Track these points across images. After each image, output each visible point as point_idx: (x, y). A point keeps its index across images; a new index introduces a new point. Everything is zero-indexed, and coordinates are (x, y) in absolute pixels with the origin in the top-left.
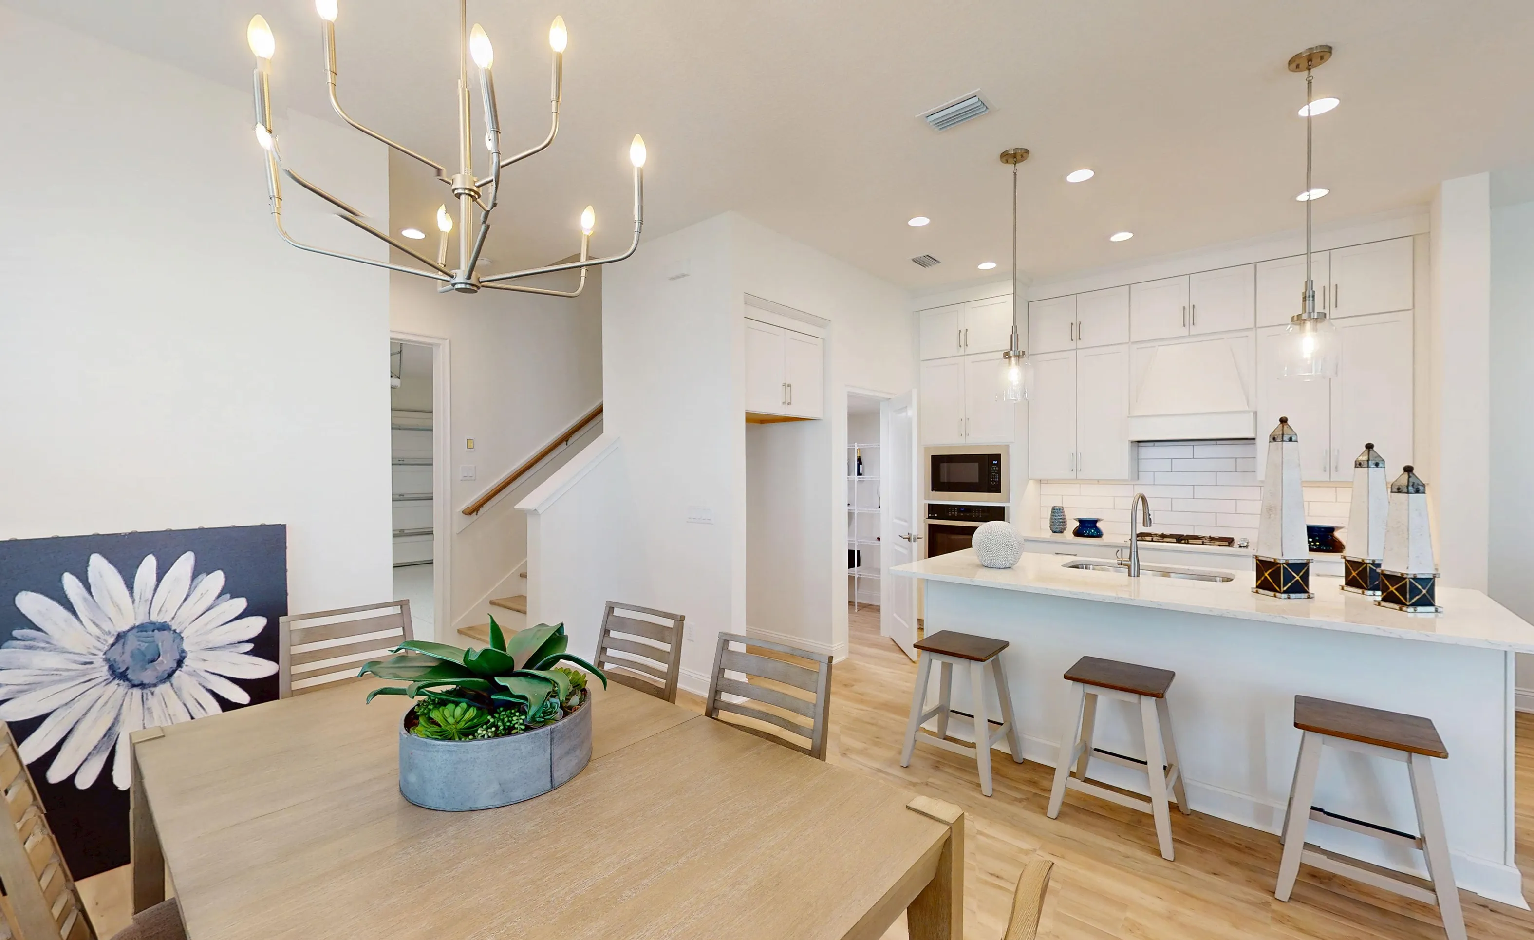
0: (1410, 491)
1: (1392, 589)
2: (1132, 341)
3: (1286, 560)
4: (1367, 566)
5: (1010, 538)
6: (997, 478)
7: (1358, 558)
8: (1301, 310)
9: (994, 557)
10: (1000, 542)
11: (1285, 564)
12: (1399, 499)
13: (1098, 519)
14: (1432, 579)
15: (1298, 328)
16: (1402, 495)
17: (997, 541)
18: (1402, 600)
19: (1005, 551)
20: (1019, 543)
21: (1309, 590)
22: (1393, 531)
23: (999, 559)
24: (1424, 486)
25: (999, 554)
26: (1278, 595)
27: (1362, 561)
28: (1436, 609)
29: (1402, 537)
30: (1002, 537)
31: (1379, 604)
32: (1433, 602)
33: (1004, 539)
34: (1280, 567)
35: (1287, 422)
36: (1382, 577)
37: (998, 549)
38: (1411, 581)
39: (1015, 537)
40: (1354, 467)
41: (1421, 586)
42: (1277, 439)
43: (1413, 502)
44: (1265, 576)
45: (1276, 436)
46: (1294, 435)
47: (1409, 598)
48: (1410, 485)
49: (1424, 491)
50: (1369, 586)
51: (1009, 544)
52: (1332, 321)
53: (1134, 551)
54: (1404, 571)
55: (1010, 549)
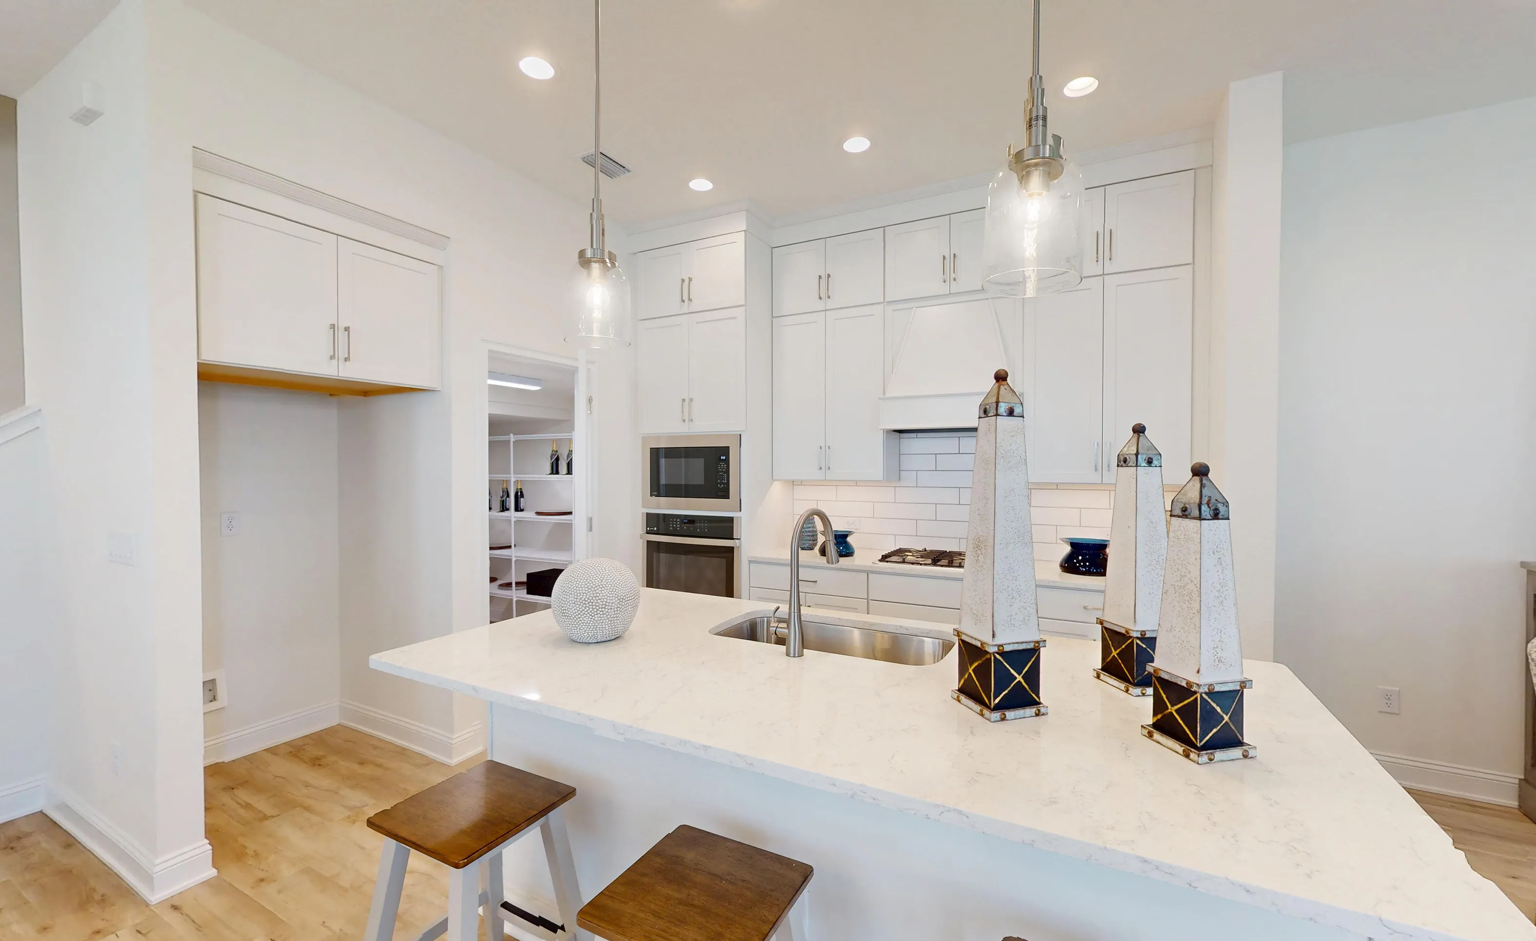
0: (1204, 515)
1: (1172, 709)
2: (887, 300)
3: (999, 646)
4: (1133, 641)
5: (600, 592)
6: (726, 479)
7: (1120, 626)
8: (1024, 144)
9: (574, 626)
10: (583, 599)
11: (998, 653)
12: (1185, 530)
13: (850, 532)
14: (1239, 692)
15: (1017, 179)
16: (1189, 522)
17: (579, 597)
18: (1188, 735)
19: (593, 615)
20: (619, 598)
21: (1039, 698)
22: (1175, 593)
23: (582, 628)
24: (1227, 505)
25: (580, 622)
26: (986, 712)
27: (1127, 632)
28: (1244, 754)
29: (1189, 606)
30: (587, 589)
31: (1149, 732)
32: (1240, 738)
33: (588, 594)
34: (991, 658)
35: (1008, 379)
36: (1155, 683)
37: (579, 612)
38: (1203, 698)
39: (612, 588)
40: (1116, 465)
41: (1221, 708)
42: (989, 413)
43: (1208, 539)
44: (970, 673)
45: (988, 407)
46: (1018, 405)
47: (1200, 731)
48: (1203, 502)
49: (1227, 516)
50: (1136, 681)
51: (598, 603)
52: (1106, 277)
53: (796, 611)
54: (1193, 679)
55: (600, 610)
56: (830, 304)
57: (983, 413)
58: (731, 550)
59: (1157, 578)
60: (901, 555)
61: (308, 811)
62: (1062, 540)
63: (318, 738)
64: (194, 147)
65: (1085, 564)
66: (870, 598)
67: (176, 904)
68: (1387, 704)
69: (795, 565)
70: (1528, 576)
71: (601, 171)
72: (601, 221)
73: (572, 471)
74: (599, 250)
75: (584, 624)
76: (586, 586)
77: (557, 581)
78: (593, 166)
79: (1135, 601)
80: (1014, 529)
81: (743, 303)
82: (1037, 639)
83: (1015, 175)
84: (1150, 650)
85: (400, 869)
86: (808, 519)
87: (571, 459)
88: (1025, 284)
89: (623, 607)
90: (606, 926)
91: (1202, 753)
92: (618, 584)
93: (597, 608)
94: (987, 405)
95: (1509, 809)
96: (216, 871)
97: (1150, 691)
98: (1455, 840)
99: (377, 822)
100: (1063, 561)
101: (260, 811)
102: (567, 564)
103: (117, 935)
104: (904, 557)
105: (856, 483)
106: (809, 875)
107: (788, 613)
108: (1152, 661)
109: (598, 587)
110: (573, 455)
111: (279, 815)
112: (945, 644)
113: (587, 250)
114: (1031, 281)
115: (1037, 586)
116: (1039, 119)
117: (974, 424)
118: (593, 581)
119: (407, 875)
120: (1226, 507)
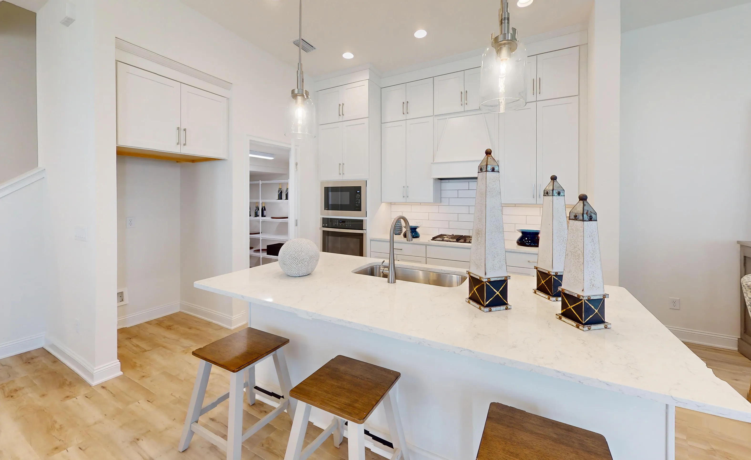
0: (585, 219)
1: (571, 307)
2: (435, 114)
3: (488, 279)
4: (552, 277)
5: (301, 254)
6: (359, 202)
7: (546, 270)
8: (499, 33)
9: (289, 269)
10: (293, 257)
11: (487, 282)
12: (576, 226)
13: (418, 226)
14: (602, 300)
15: (495, 52)
16: (578, 222)
17: (291, 256)
18: (578, 318)
19: (297, 264)
20: (310, 256)
21: (507, 302)
22: (572, 255)
23: (292, 270)
24: (596, 214)
25: (292, 267)
26: (482, 308)
27: (549, 272)
28: (605, 326)
29: (578, 261)
30: (295, 252)
31: (560, 317)
32: (603, 320)
33: (296, 255)
34: (484, 284)
35: (492, 154)
36: (562, 295)
37: (291, 263)
38: (585, 302)
39: (306, 252)
40: (543, 195)
41: (594, 307)
42: (483, 170)
43: (587, 230)
44: (474, 291)
45: (482, 167)
46: (496, 166)
47: (584, 317)
48: (584, 213)
49: (596, 219)
50: (553, 295)
51: (300, 258)
52: (538, 102)
53: (392, 263)
54: (581, 293)
55: (301, 262)
56: (409, 117)
57: (480, 170)
58: (362, 235)
59: (563, 248)
60: (441, 237)
61: (165, 348)
62: (518, 230)
63: (170, 318)
64: (116, 37)
65: (528, 242)
66: (427, 257)
67: (103, 386)
68: (674, 305)
69: (392, 241)
70: (741, 248)
71: (302, 49)
72: (302, 75)
73: (288, 198)
74: (301, 90)
75: (294, 268)
76: (294, 251)
77: (281, 249)
78: (298, 46)
79: (553, 258)
80: (495, 225)
81: (368, 116)
82: (506, 275)
83: (495, 49)
84: (560, 281)
85: (207, 373)
86: (398, 220)
87: (288, 192)
88: (500, 106)
89: (311, 261)
90: (303, 396)
91: (585, 326)
92: (309, 250)
93: (300, 261)
94: (482, 166)
95: (733, 351)
96: (122, 373)
97: (560, 299)
98: (707, 364)
99: (197, 353)
100: (518, 240)
101: (143, 348)
102: (286, 241)
103: (76, 398)
104: (443, 238)
105: (421, 204)
106: (399, 376)
107: (389, 263)
108: (561, 286)
109: (300, 252)
110: (289, 190)
111: (152, 350)
112: (462, 278)
113: (295, 90)
114: (502, 104)
115: (506, 252)
116: (506, 19)
117: (476, 175)
118: (298, 249)
119: (210, 375)
120: (596, 215)
